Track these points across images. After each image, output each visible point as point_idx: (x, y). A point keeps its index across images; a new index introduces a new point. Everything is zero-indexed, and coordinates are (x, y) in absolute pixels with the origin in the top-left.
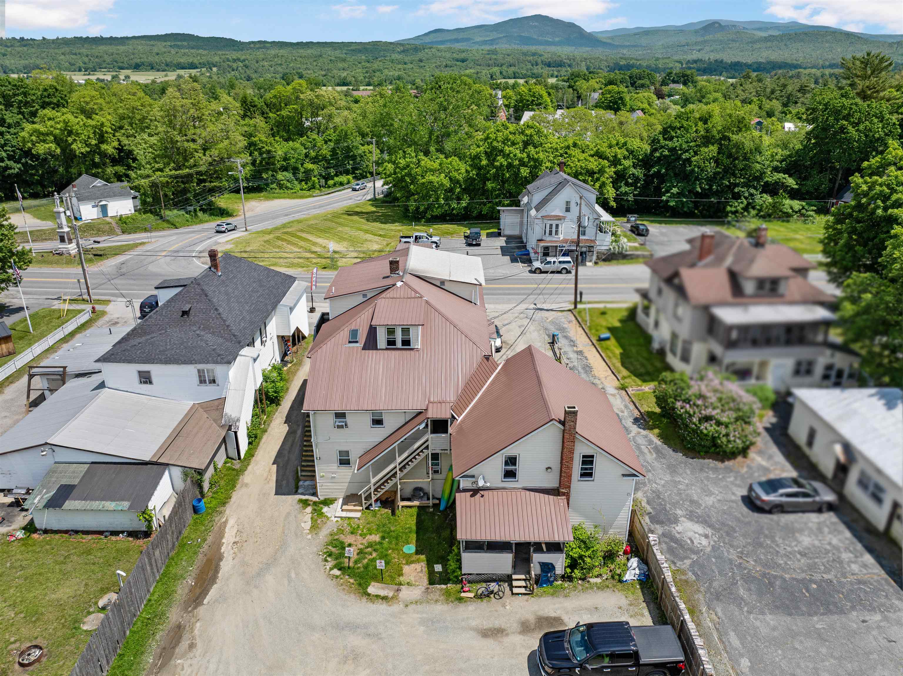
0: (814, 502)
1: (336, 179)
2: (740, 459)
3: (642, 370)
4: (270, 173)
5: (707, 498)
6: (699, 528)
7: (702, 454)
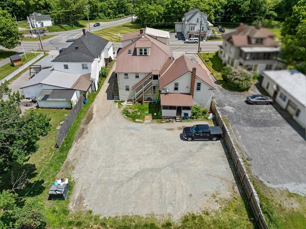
0: (266, 101)
1: (119, 15)
2: (246, 92)
3: (219, 69)
4: (96, 13)
5: (234, 101)
6: (231, 108)
7: (234, 90)
